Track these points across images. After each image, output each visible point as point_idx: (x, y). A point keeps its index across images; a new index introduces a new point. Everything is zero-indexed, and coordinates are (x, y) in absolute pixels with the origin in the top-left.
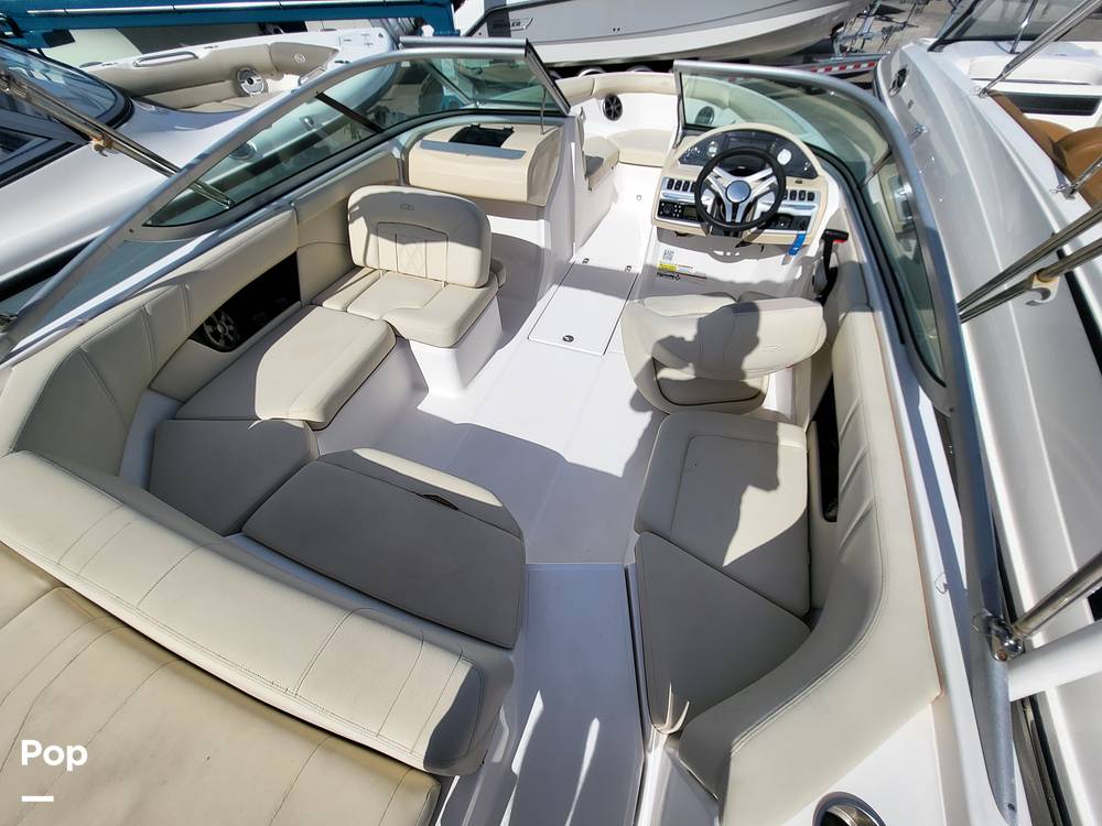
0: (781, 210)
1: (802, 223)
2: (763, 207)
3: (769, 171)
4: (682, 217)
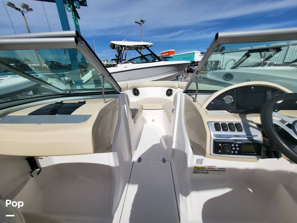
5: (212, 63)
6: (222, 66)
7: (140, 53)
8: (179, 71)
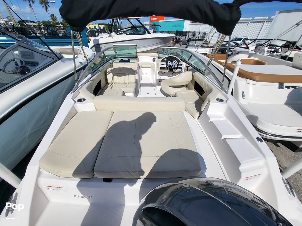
0: (179, 66)
1: (181, 68)
2: (176, 66)
3: (175, 61)
4: (164, 69)
5: (199, 34)
6: (208, 38)
7: (131, 23)
8: (165, 43)
